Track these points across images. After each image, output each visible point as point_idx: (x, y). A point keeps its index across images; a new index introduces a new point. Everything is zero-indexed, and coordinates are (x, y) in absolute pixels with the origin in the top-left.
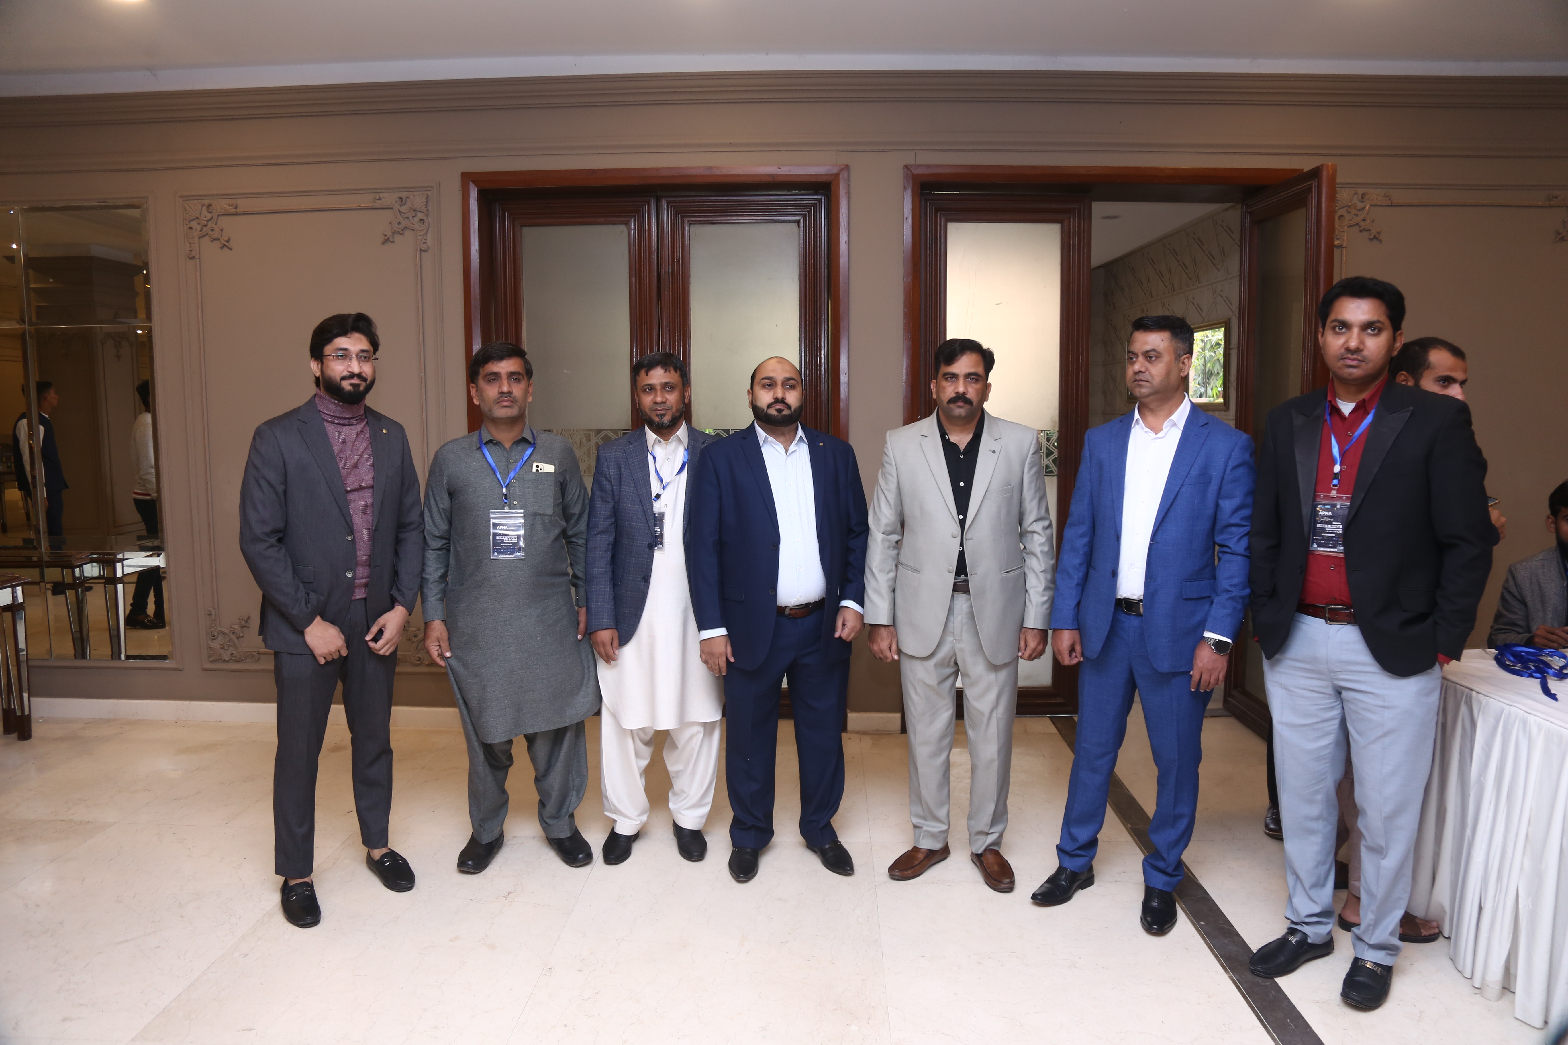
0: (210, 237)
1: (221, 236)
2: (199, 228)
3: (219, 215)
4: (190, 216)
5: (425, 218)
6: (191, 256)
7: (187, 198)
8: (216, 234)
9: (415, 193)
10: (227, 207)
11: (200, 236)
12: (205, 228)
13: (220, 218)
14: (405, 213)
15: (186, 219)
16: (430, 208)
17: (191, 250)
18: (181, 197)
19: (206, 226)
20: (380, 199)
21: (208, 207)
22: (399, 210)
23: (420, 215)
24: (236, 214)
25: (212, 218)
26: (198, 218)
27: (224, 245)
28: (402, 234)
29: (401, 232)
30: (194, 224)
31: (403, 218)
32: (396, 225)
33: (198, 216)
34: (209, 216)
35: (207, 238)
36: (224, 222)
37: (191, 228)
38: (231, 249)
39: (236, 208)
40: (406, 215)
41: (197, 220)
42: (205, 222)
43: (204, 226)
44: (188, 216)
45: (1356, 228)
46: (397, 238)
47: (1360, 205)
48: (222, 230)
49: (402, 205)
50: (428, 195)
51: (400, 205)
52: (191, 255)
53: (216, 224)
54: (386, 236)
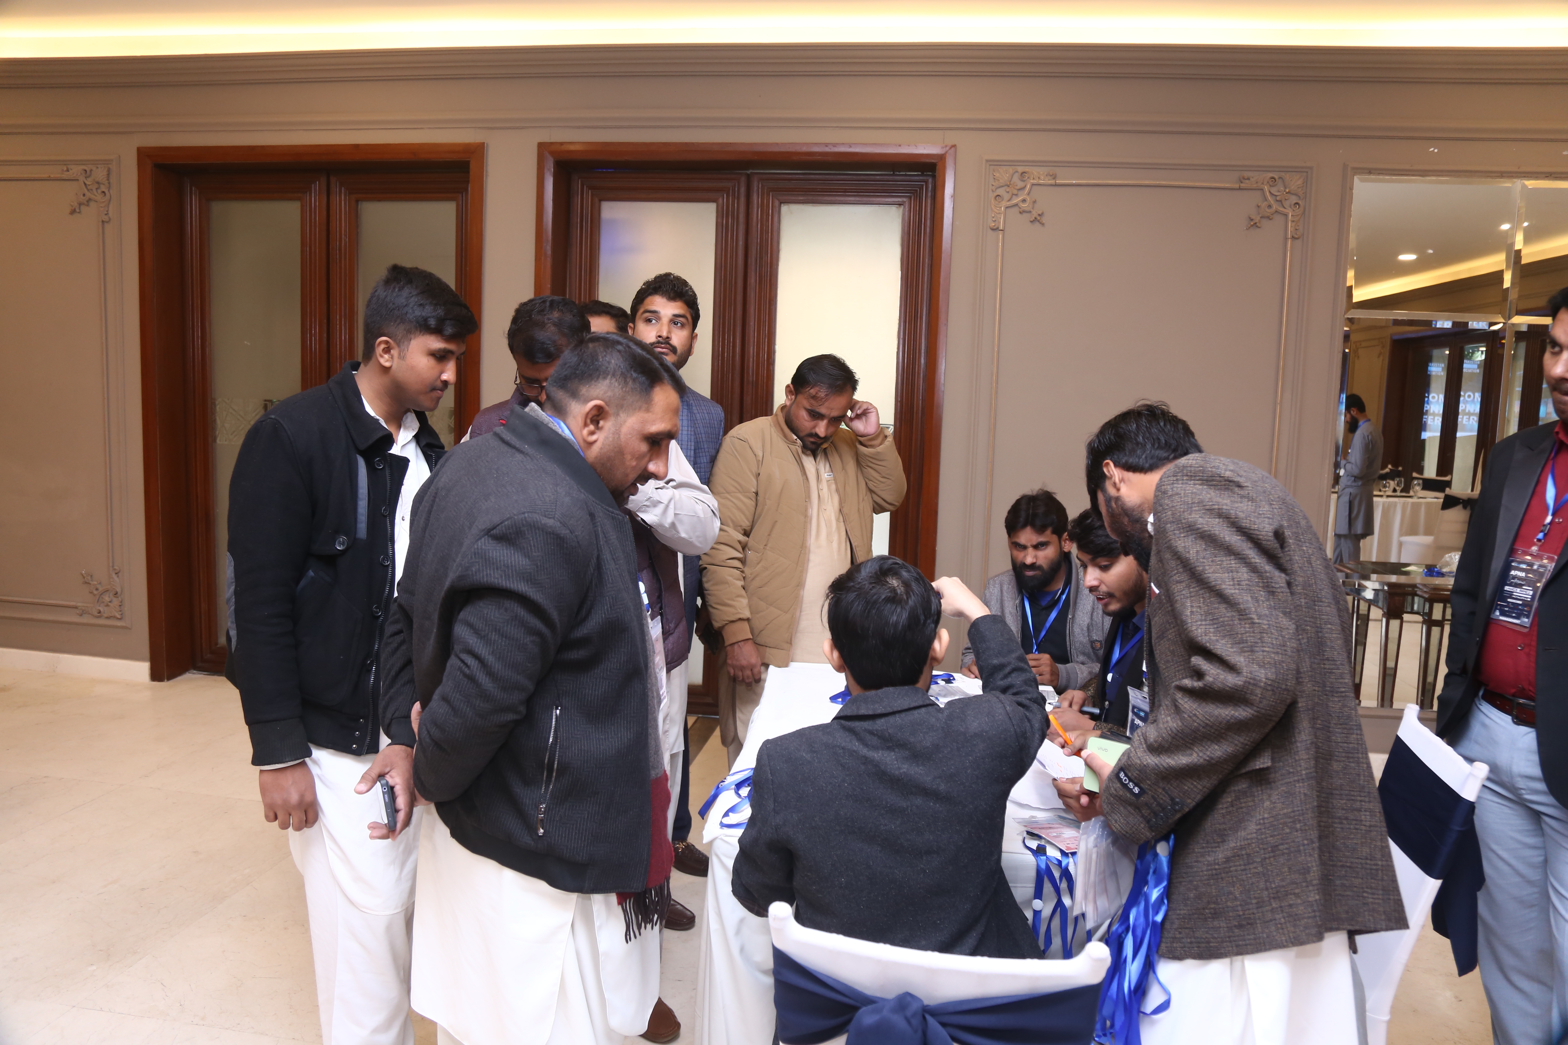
5: (107, 191)
9: (99, 166)
14: (88, 185)
16: (111, 181)
20: (68, 170)
22: (84, 182)
23: (103, 188)
29: (87, 204)
31: (88, 190)
32: (82, 196)
40: (90, 187)
45: (1016, 209)
46: (82, 209)
47: (1020, 184)
50: (110, 168)
51: (85, 177)
54: (72, 207)
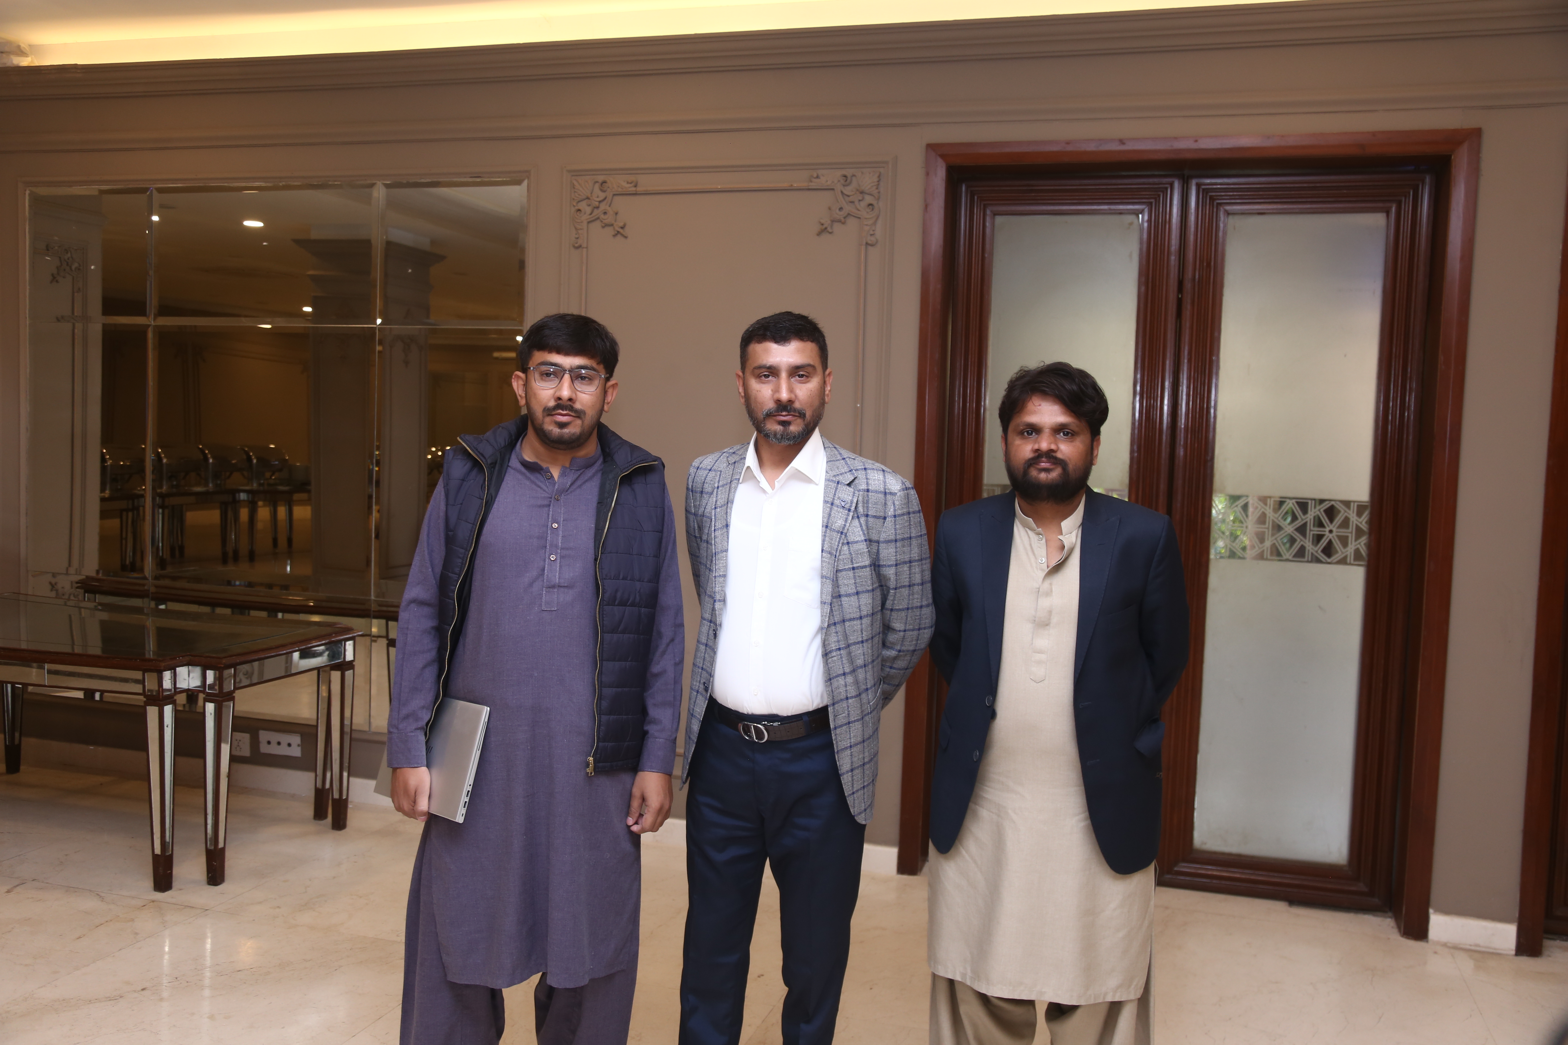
0: (602, 222)
1: (616, 221)
2: (588, 210)
3: (614, 195)
4: (579, 195)
5: (874, 203)
6: (576, 245)
7: (577, 173)
8: (609, 219)
9: (864, 170)
10: (625, 185)
11: (589, 220)
12: (596, 212)
13: (616, 198)
14: (849, 196)
15: (574, 199)
16: (882, 190)
17: (578, 238)
18: (569, 171)
19: (598, 208)
20: (818, 177)
21: (602, 184)
22: (842, 192)
23: (868, 199)
24: (635, 194)
25: (605, 198)
26: (588, 198)
27: (618, 232)
28: (844, 223)
29: (843, 220)
30: (583, 205)
31: (846, 203)
32: (837, 211)
33: (589, 196)
34: (602, 195)
35: (598, 222)
36: (620, 203)
37: (579, 210)
38: (626, 237)
39: (635, 186)
40: (851, 199)
41: (587, 200)
42: (597, 203)
43: (595, 207)
44: (577, 196)
46: (837, 227)
48: (616, 214)
49: (845, 186)
50: (880, 173)
51: (844, 186)
52: (577, 243)
53: (610, 206)
54: (822, 224)
